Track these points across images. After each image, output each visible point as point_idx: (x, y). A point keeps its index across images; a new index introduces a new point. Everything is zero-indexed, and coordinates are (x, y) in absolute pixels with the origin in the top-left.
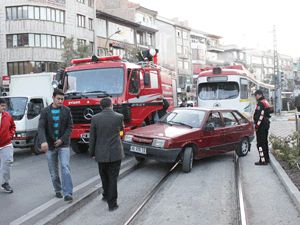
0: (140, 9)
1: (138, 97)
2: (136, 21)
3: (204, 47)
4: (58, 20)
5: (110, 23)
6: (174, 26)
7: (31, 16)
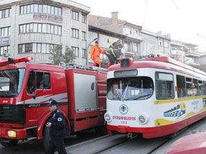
0: (127, 24)
1: (34, 98)
2: (124, 34)
3: (183, 53)
4: (56, 33)
5: (100, 35)
6: (157, 37)
7: (35, 30)
